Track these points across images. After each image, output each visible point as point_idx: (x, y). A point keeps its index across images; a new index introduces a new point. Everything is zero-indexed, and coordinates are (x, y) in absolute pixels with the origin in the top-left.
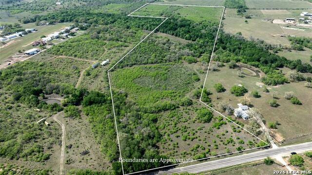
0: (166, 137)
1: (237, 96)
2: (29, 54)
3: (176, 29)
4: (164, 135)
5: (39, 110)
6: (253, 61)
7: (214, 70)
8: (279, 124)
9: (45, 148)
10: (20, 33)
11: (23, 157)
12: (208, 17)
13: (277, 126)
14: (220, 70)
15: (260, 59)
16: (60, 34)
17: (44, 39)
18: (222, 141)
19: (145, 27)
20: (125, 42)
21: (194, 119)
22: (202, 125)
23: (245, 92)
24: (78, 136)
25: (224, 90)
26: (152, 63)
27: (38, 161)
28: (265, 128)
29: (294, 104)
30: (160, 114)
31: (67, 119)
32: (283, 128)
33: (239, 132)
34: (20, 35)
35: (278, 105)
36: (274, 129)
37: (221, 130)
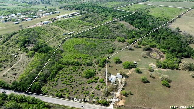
1: (125, 68)
2: (43, 23)
3: (134, 20)
4: (56, 78)
5: (19, 50)
6: (164, 48)
7: (130, 49)
8: (132, 94)
9: (3, 67)
13: (129, 95)
14: (134, 50)
15: (170, 48)
17: (58, 17)
18: (82, 91)
20: (95, 23)
21: (82, 74)
24: (21, 66)
25: (121, 62)
28: (118, 94)
29: (164, 85)
30: (68, 66)
31: (26, 57)
32: (132, 98)
33: (98, 90)
34: (50, 14)
35: (148, 82)
36: (124, 96)
37: (90, 85)
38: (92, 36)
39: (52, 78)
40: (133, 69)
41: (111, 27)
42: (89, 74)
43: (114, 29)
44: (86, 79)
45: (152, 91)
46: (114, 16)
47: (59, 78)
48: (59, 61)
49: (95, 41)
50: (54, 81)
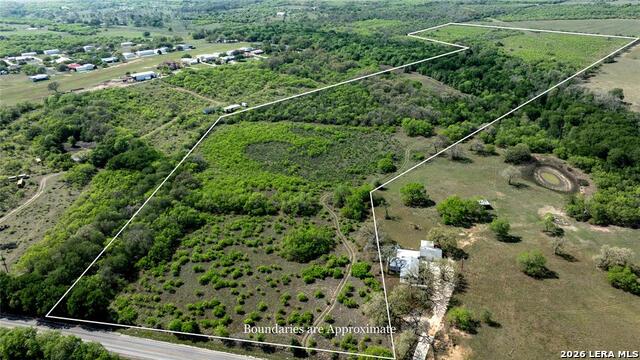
2: (135, 78)
4: (176, 259)
5: (38, 160)
7: (456, 158)
8: (493, 324)
12: (566, 56)
13: (483, 328)
14: (471, 162)
15: (610, 152)
16: (221, 55)
20: (318, 79)
21: (278, 246)
22: (281, 263)
23: (481, 221)
24: (39, 215)
25: (428, 203)
26: (324, 122)
28: (435, 321)
29: (618, 287)
30: (222, 218)
31: (61, 184)
32: (498, 338)
33: (349, 307)
34: (160, 52)
35: (552, 275)
36: (463, 333)
37: (313, 287)
38: (310, 116)
39: (157, 262)
40: (481, 227)
41: (378, 87)
42: (307, 245)
43: (388, 96)
44: (295, 265)
45: (574, 312)
46: (381, 59)
47: (188, 261)
48: (188, 199)
49: (322, 133)
50: (166, 271)
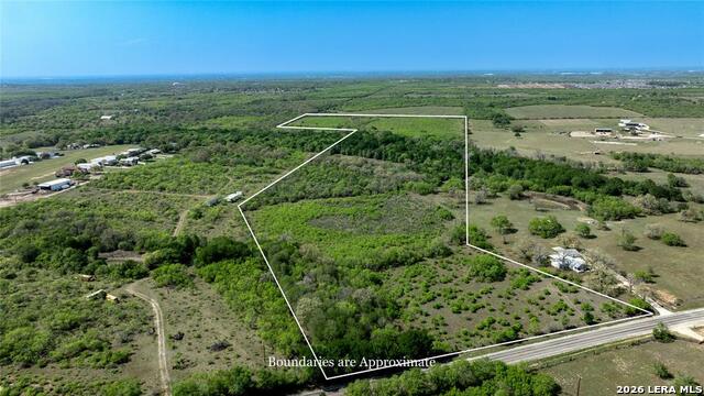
0: (411, 309)
1: (546, 238)
5: (87, 277)
6: (558, 184)
7: (480, 203)
8: (656, 276)
10: (26, 158)
11: (58, 360)
13: (654, 279)
14: (491, 203)
15: (572, 181)
16: (119, 158)
17: (83, 165)
18: (542, 309)
19: (308, 147)
21: (466, 276)
22: (487, 286)
23: (559, 232)
24: (196, 317)
25: (513, 231)
26: (340, 196)
27: (101, 367)
31: (162, 290)
32: (668, 281)
34: (26, 161)
35: (639, 248)
36: (650, 284)
37: (534, 291)
45: (675, 261)
